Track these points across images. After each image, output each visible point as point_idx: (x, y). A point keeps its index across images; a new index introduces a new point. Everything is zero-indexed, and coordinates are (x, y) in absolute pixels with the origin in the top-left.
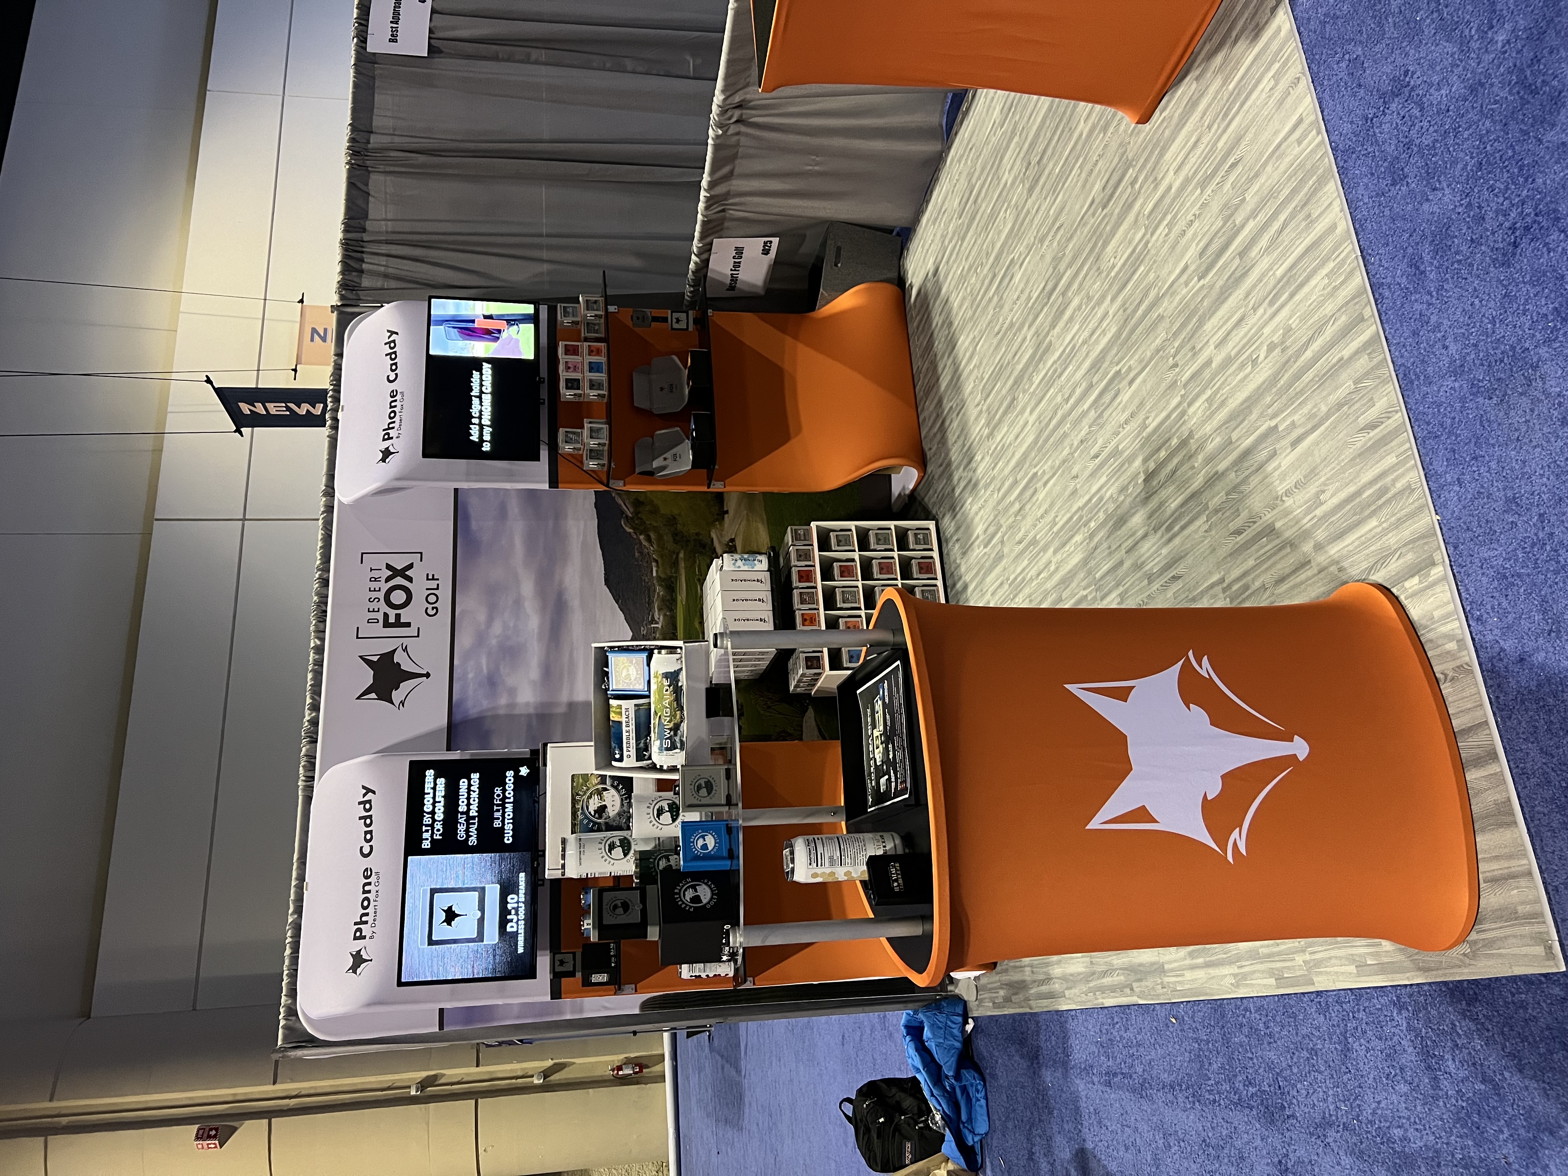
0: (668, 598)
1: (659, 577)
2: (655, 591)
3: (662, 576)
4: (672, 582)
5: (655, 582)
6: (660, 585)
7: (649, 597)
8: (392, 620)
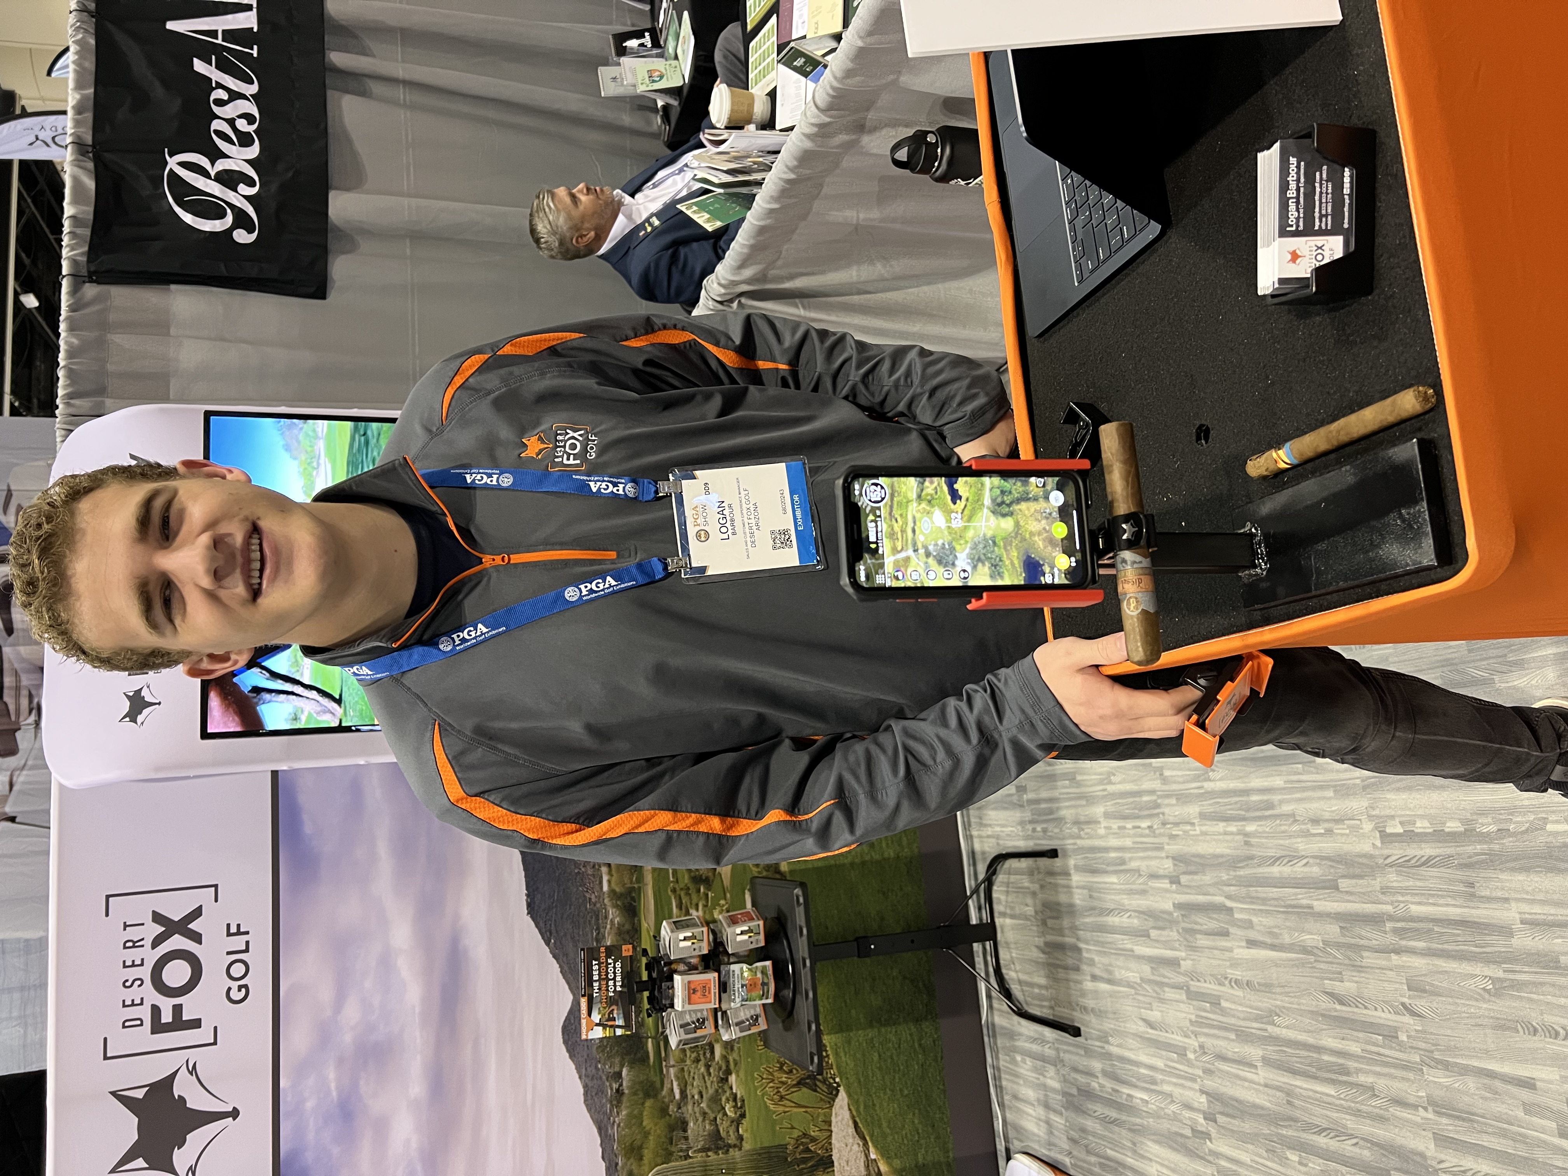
0: (627, 927)
1: (612, 891)
2: (606, 917)
3: (618, 890)
4: (633, 899)
5: (606, 901)
6: (616, 906)
7: (598, 929)
8: (167, 1017)
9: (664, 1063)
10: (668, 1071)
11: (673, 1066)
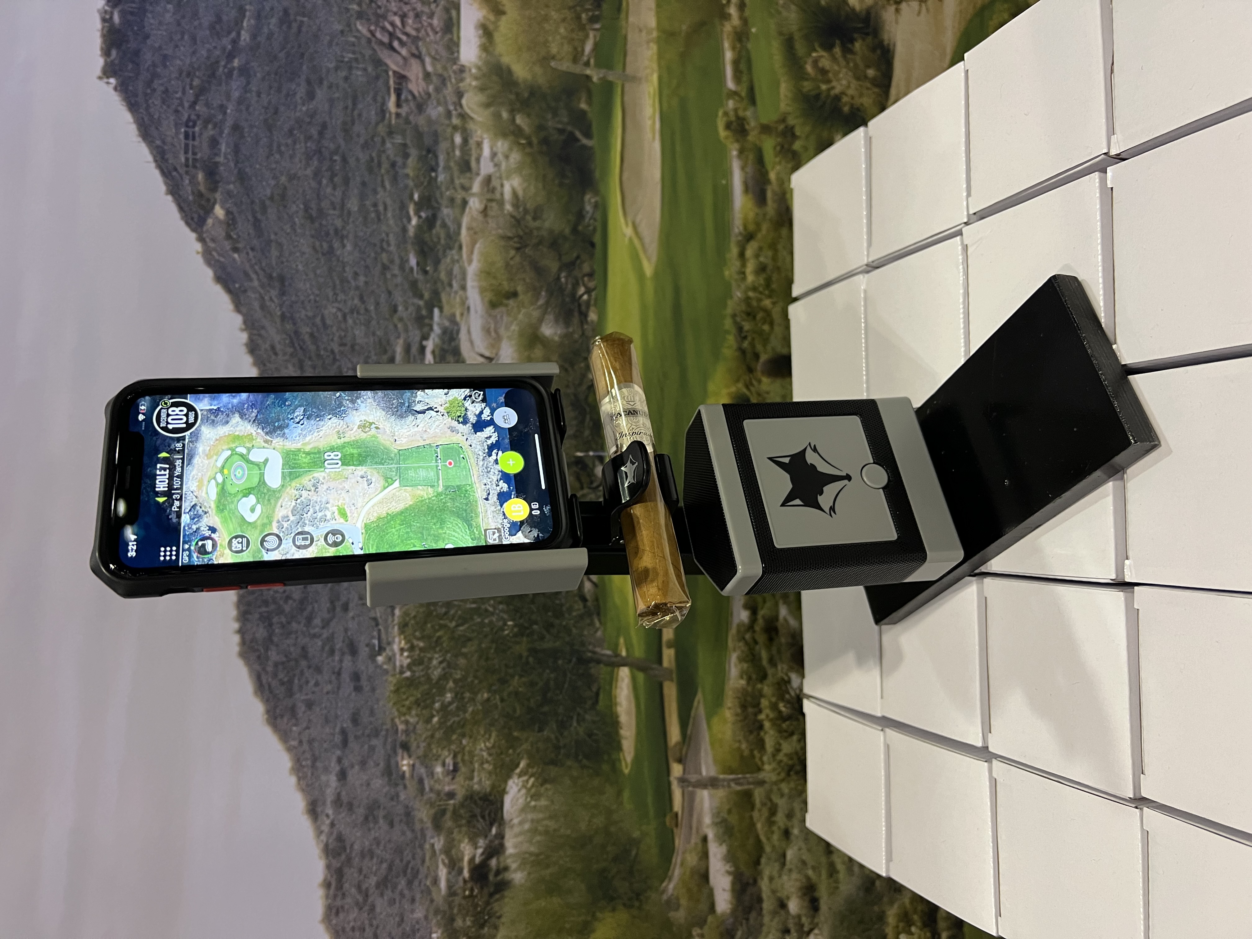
0: (552, 221)
7: (430, 204)
9: (677, 770)
10: (690, 801)
11: (712, 783)
